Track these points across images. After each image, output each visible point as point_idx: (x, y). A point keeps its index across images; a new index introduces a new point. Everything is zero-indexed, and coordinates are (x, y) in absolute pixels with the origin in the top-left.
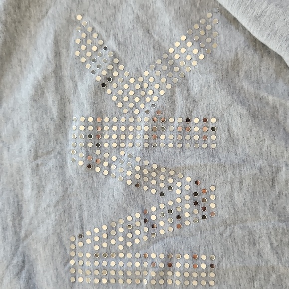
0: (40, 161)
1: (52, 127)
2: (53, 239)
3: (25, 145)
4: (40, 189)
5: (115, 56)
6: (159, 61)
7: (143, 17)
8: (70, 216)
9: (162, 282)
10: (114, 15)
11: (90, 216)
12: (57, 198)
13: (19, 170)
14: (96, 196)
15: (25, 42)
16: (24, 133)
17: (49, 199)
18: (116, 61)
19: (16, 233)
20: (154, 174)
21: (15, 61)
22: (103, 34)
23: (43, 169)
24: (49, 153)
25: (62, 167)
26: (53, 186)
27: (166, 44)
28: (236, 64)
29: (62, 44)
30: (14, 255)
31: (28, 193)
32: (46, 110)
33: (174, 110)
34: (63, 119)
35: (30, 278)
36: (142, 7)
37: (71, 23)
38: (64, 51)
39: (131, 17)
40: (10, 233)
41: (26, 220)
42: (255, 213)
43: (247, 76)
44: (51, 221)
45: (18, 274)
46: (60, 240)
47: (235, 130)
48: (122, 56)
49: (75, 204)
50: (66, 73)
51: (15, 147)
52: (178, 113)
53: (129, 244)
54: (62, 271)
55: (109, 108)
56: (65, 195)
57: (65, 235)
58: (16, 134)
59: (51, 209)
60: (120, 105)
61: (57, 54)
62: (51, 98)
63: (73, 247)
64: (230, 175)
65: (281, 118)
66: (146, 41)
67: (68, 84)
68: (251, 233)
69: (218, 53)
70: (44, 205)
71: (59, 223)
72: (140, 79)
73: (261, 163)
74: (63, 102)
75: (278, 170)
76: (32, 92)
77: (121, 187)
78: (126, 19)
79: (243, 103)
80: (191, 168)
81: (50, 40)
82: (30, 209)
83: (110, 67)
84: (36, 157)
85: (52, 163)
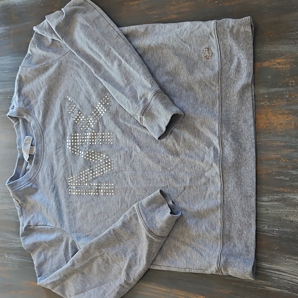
0: (57, 151)
1: (61, 138)
2: (63, 179)
3: (53, 145)
4: (58, 160)
5: (79, 111)
6: (93, 112)
7: (87, 96)
8: (68, 170)
9: (97, 194)
10: (79, 95)
11: (74, 170)
12: (64, 163)
13: (52, 154)
14: (75, 163)
15: (52, 106)
16: (53, 140)
17: (61, 164)
18: (80, 112)
19: (52, 177)
20: (93, 154)
21: (49, 114)
22: (76, 103)
23: (59, 153)
24: (60, 147)
25: (65, 152)
26: (62, 159)
27: (95, 106)
28: (117, 112)
29: (63, 107)
30: (51, 184)
31: (55, 162)
32: (59, 132)
33: (99, 130)
34: (65, 134)
35: (57, 193)
36: (87, 92)
37: (65, 99)
38: (64, 110)
39: (84, 96)
40: (50, 177)
41: (55, 172)
42: (125, 168)
43: (121, 117)
44: (62, 172)
45: (53, 191)
46: (65, 179)
47: (118, 137)
48: (81, 111)
49: (69, 166)
50: (65, 118)
51: (50, 146)
52: (100, 131)
53: (86, 180)
54: (66, 190)
55: (78, 130)
56: (66, 163)
57: (67, 177)
58: (50, 141)
59: (62, 168)
60: (82, 129)
61: (61, 111)
62: (60, 127)
63: (69, 181)
64: (117, 154)
65: (133, 132)
66: (89, 105)
67: (66, 122)
68: (124, 175)
69: (111, 108)
70: (60, 166)
71: (64, 173)
72: (88, 119)
73: (126, 149)
74: (64, 129)
75: (132, 152)
76: (54, 125)
77: (83, 159)
78: (82, 97)
79: (119, 127)
80: (105, 152)
81: (59, 106)
82: (56, 168)
83: (78, 115)
84: (56, 149)
85: (61, 151)
